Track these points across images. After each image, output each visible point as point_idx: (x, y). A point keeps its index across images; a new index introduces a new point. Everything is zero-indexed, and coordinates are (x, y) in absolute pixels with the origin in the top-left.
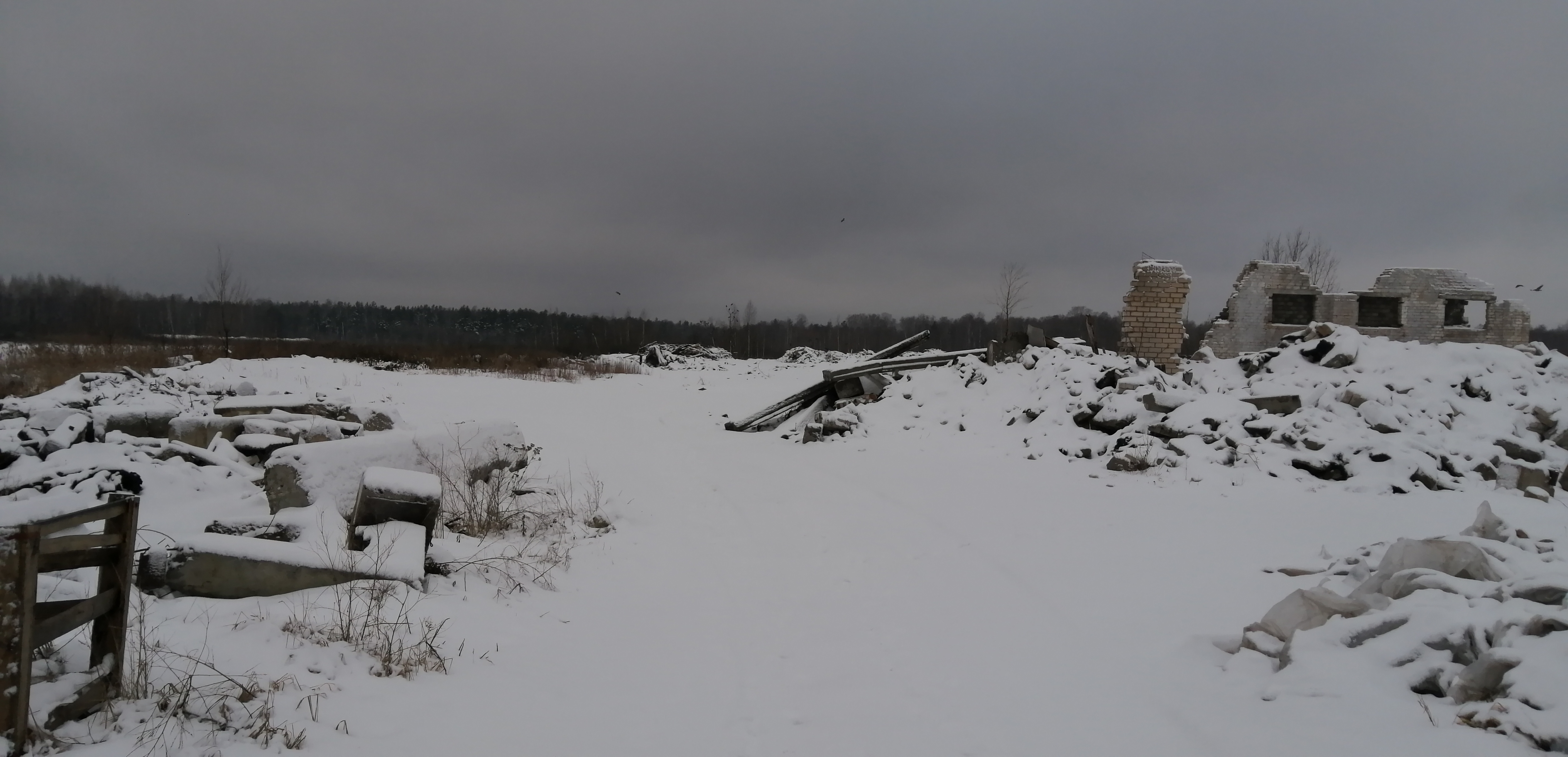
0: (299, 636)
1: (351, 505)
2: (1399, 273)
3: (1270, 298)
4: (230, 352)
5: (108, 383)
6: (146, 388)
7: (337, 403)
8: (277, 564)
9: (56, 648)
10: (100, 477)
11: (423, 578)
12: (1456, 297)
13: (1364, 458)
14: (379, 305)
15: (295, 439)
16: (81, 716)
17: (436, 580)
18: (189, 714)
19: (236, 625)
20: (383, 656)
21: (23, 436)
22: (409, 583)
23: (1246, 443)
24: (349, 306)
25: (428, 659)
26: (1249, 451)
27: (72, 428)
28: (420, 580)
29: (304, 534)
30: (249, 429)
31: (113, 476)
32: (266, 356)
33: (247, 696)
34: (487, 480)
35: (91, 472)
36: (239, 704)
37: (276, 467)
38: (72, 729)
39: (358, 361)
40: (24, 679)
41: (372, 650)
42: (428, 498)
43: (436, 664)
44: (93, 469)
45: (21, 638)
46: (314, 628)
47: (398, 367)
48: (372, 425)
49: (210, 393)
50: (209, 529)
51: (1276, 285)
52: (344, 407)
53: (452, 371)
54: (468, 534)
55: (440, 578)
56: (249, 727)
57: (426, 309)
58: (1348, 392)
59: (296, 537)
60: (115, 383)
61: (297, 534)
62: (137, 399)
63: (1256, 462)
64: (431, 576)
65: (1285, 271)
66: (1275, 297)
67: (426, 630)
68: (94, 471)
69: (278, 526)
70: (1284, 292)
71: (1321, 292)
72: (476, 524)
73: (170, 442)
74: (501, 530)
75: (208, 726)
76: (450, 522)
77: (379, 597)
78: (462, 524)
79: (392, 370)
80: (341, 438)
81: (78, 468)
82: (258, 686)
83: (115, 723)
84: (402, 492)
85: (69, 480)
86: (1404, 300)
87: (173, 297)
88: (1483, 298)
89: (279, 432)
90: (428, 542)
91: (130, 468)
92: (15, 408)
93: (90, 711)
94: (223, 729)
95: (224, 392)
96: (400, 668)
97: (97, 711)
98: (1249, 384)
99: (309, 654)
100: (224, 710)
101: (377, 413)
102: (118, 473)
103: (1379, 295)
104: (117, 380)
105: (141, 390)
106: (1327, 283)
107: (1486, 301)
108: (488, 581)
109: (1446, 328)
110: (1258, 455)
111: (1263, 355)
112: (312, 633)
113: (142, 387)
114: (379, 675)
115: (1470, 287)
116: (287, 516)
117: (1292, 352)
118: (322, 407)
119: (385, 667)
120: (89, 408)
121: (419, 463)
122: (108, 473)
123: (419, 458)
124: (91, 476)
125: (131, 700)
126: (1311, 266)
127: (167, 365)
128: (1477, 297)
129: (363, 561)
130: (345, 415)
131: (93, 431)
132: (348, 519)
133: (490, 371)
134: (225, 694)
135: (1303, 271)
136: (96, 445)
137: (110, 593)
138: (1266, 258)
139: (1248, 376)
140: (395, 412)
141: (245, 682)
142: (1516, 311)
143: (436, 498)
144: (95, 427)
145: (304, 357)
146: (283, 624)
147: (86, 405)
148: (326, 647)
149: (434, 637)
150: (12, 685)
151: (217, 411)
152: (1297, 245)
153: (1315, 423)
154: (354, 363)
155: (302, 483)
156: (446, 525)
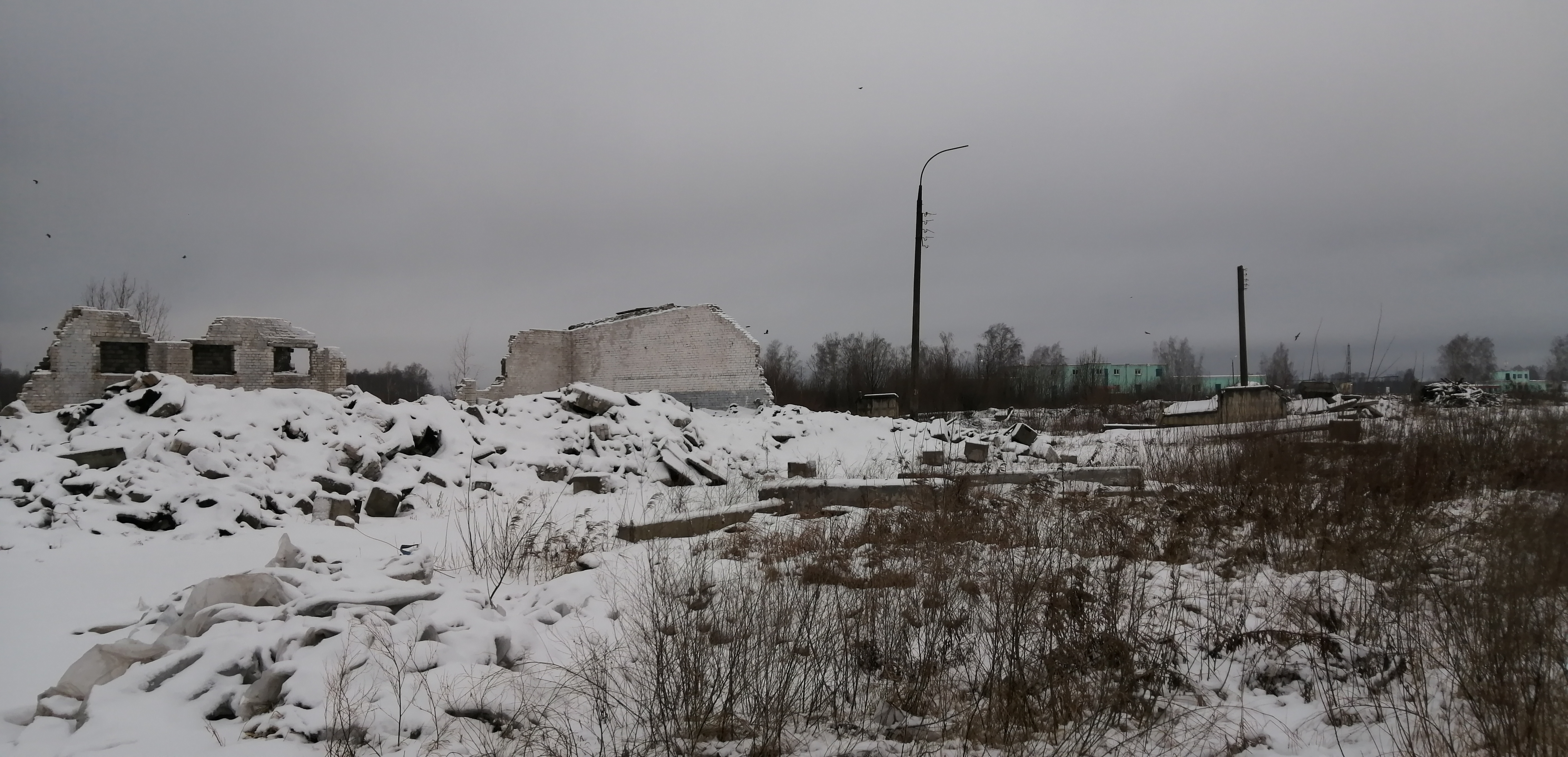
2: (229, 322)
3: (97, 346)
12: (283, 345)
13: (191, 505)
23: (63, 501)
26: (67, 510)
51: (104, 332)
58: (177, 441)
63: (76, 522)
65: (113, 318)
66: (103, 345)
70: (113, 340)
71: (153, 340)
86: (236, 347)
88: (306, 346)
98: (69, 439)
103: (212, 343)
106: (158, 331)
107: (309, 349)
109: (275, 374)
110: (79, 514)
111: (85, 407)
115: (293, 335)
117: (117, 402)
126: (140, 314)
128: (301, 344)
135: (132, 318)
138: (90, 303)
139: (68, 430)
142: (334, 358)
152: (123, 292)
153: (140, 475)
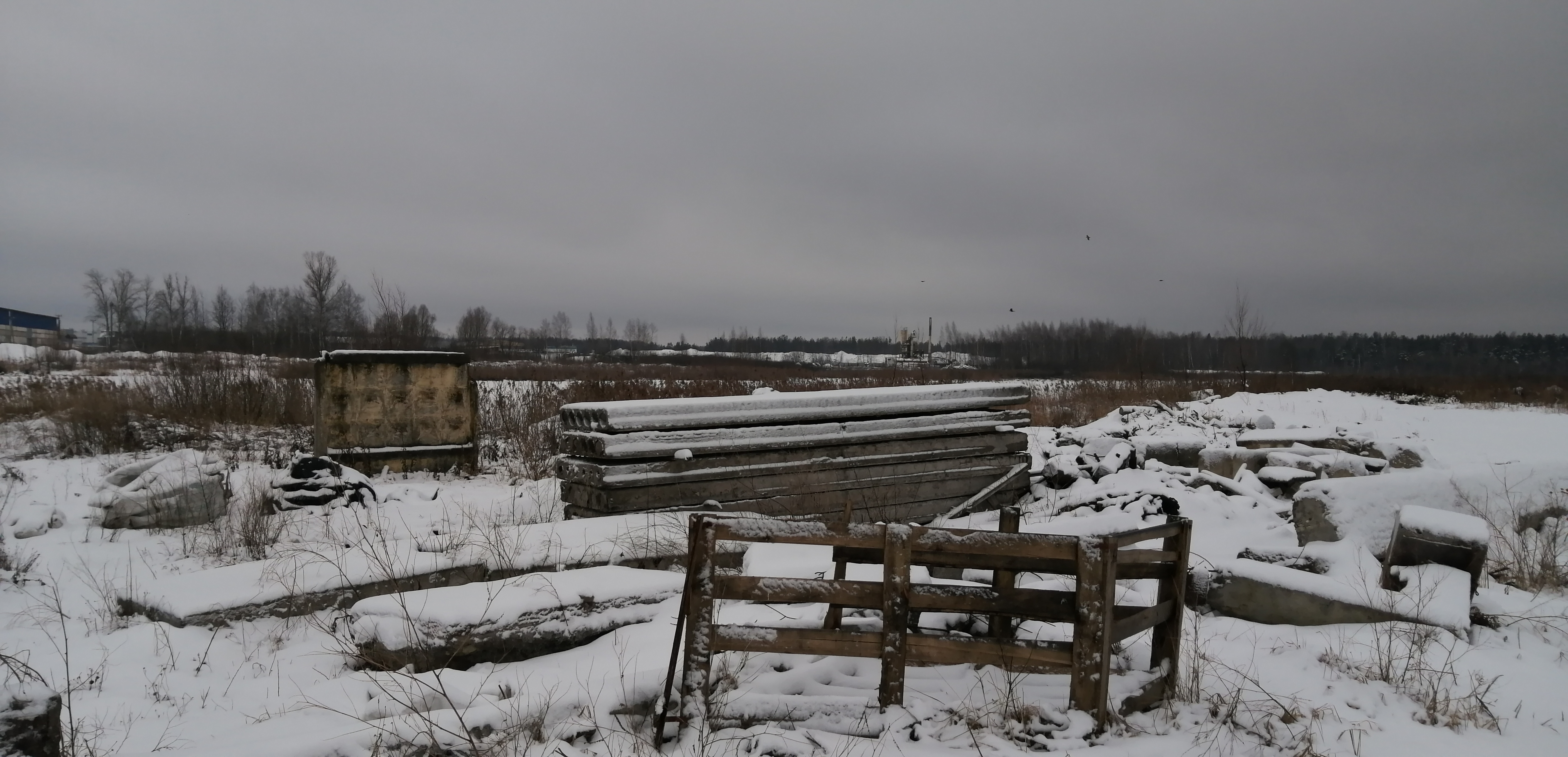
0: (1336, 669)
1: (1385, 543)
4: (1247, 386)
5: (1142, 415)
6: (1174, 420)
7: (1360, 438)
8: (1310, 595)
9: (1123, 647)
10: (1145, 499)
11: (1469, 628)
14: (1399, 335)
15: (1318, 472)
16: (1145, 710)
17: (1484, 633)
18: (1237, 724)
19: (1274, 650)
20: (1428, 703)
21: (1080, 461)
22: (1453, 631)
24: (1366, 337)
25: (1478, 715)
27: (1118, 456)
28: (1465, 629)
29: (1333, 569)
30: (1271, 462)
31: (1155, 500)
32: (1282, 390)
33: (1288, 718)
34: (1539, 529)
35: (1137, 495)
36: (1283, 725)
37: (1304, 500)
38: (1138, 719)
39: (1378, 395)
40: (1104, 669)
41: (1414, 695)
42: (1474, 543)
43: (1487, 722)
44: (1139, 492)
45: (1103, 633)
46: (1351, 664)
47: (1424, 401)
48: (1398, 462)
49: (1230, 426)
50: (1240, 556)
52: (1368, 442)
53: (1487, 405)
54: (1517, 587)
55: (1487, 631)
56: (1292, 748)
57: (1454, 337)
59: (1325, 572)
60: (1148, 415)
61: (1326, 568)
62: (1167, 430)
64: (1477, 628)
67: (1476, 683)
68: (1140, 494)
69: (1307, 558)
72: (1527, 576)
73: (1200, 472)
74: (1559, 586)
75: (1255, 740)
76: (1496, 571)
77: (1420, 642)
78: (1510, 575)
79: (1417, 404)
80: (1365, 475)
81: (1123, 491)
82: (1299, 712)
83: (1174, 721)
84: (1443, 534)
85: (1119, 501)
87: (1193, 335)
89: (1301, 465)
90: (1473, 590)
91: (1169, 494)
92: (1070, 436)
93: (1151, 706)
94: (1268, 745)
95: (1244, 425)
96: (1446, 719)
97: (1158, 707)
99: (1346, 688)
100: (1268, 727)
101: (1404, 448)
102: (1159, 497)
104: (1150, 413)
105: (1171, 422)
108: (1546, 641)
112: (1349, 668)
113: (1171, 419)
114: (1423, 722)
116: (1316, 549)
118: (1344, 442)
119: (1429, 715)
120: (1129, 438)
121: (1458, 505)
122: (1152, 497)
123: (1457, 499)
124: (1137, 499)
125: (1187, 703)
127: (1190, 399)
129: (1403, 602)
130: (1368, 451)
131: (1136, 458)
132: (1381, 558)
133: (1534, 406)
134: (1270, 711)
136: (1138, 470)
137: (1168, 604)
140: (1425, 449)
141: (1287, 704)
143: (1483, 543)
144: (1137, 455)
145: (1320, 390)
146: (1319, 655)
147: (1126, 436)
148: (1366, 684)
149: (1485, 692)
150: (1096, 672)
151: (1239, 444)
154: (1374, 397)
155: (1330, 518)
156: (1491, 574)
